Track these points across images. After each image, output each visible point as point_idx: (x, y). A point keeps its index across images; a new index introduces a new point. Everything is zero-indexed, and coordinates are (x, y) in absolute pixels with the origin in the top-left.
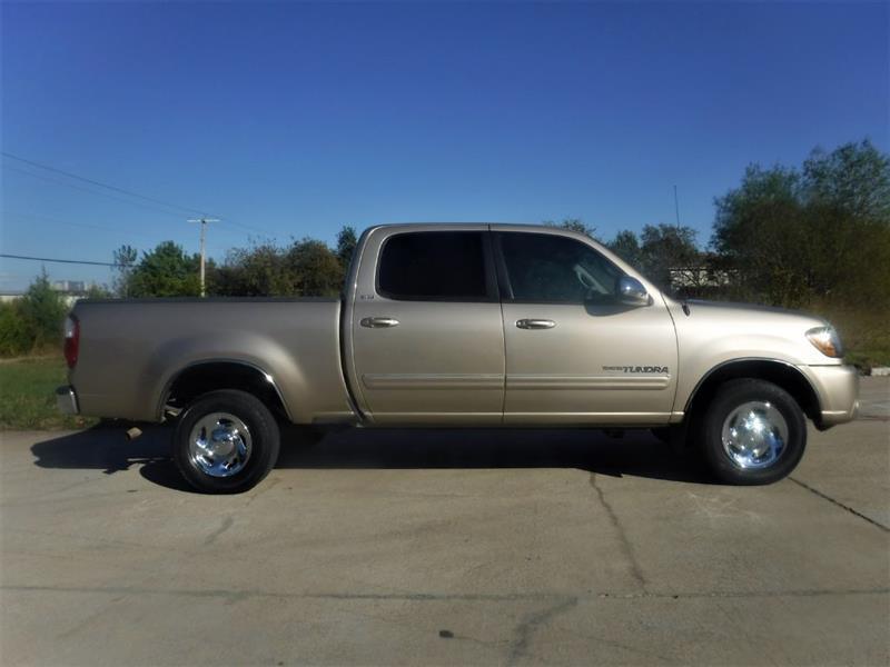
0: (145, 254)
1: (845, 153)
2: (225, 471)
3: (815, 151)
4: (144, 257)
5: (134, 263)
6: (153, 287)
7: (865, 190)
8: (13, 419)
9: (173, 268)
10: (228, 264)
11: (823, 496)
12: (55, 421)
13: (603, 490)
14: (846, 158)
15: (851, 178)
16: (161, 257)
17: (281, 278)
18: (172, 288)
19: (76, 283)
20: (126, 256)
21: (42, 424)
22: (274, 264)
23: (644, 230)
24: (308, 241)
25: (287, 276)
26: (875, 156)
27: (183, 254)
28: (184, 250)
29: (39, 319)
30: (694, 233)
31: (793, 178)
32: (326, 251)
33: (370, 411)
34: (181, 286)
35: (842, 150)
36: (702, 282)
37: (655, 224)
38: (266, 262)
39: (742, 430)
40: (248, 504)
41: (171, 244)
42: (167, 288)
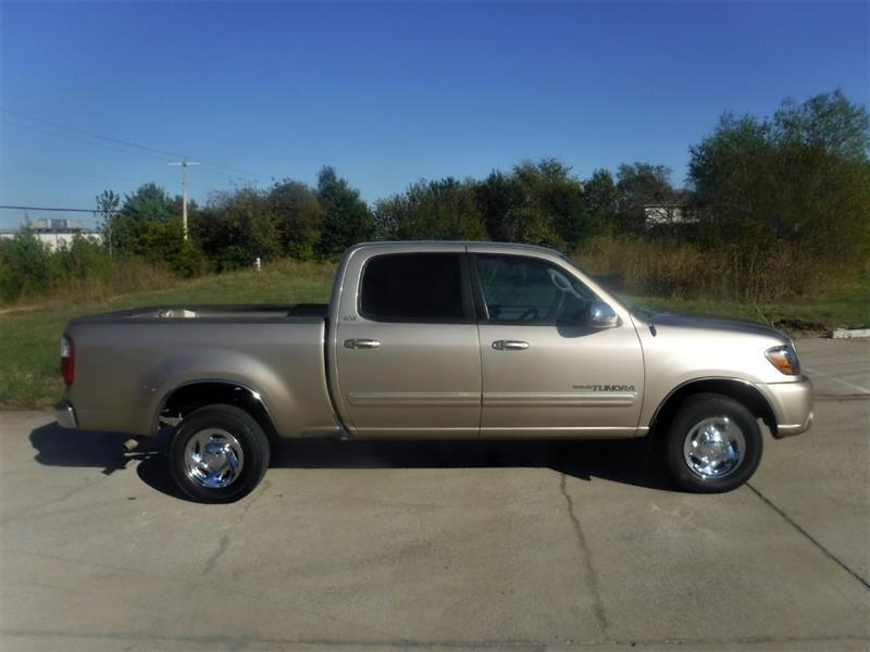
0: (127, 197)
1: (816, 103)
2: (218, 482)
3: (785, 102)
4: (126, 200)
5: (117, 208)
6: (136, 231)
7: (836, 140)
8: (9, 398)
9: (155, 211)
10: (210, 206)
11: (775, 508)
12: (49, 400)
13: (573, 501)
14: (817, 108)
15: (823, 127)
16: (143, 200)
17: (263, 220)
18: (155, 232)
19: (59, 221)
20: (109, 201)
21: (38, 402)
22: (255, 206)
23: (620, 168)
24: (288, 182)
25: (268, 218)
26: (847, 105)
27: (165, 195)
28: (165, 191)
29: (25, 267)
30: (669, 171)
31: (765, 128)
32: (308, 192)
33: (354, 426)
34: (164, 230)
35: (815, 100)
36: (675, 219)
37: (630, 163)
38: (247, 204)
39: (702, 440)
40: (241, 517)
41: (153, 186)
42: (150, 232)
